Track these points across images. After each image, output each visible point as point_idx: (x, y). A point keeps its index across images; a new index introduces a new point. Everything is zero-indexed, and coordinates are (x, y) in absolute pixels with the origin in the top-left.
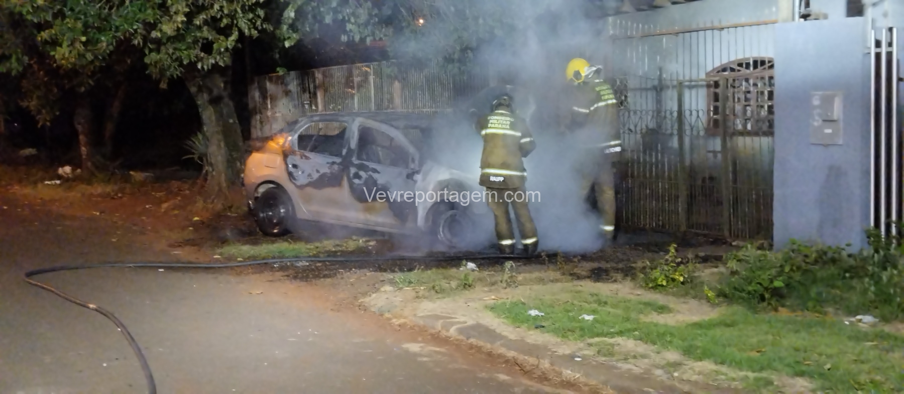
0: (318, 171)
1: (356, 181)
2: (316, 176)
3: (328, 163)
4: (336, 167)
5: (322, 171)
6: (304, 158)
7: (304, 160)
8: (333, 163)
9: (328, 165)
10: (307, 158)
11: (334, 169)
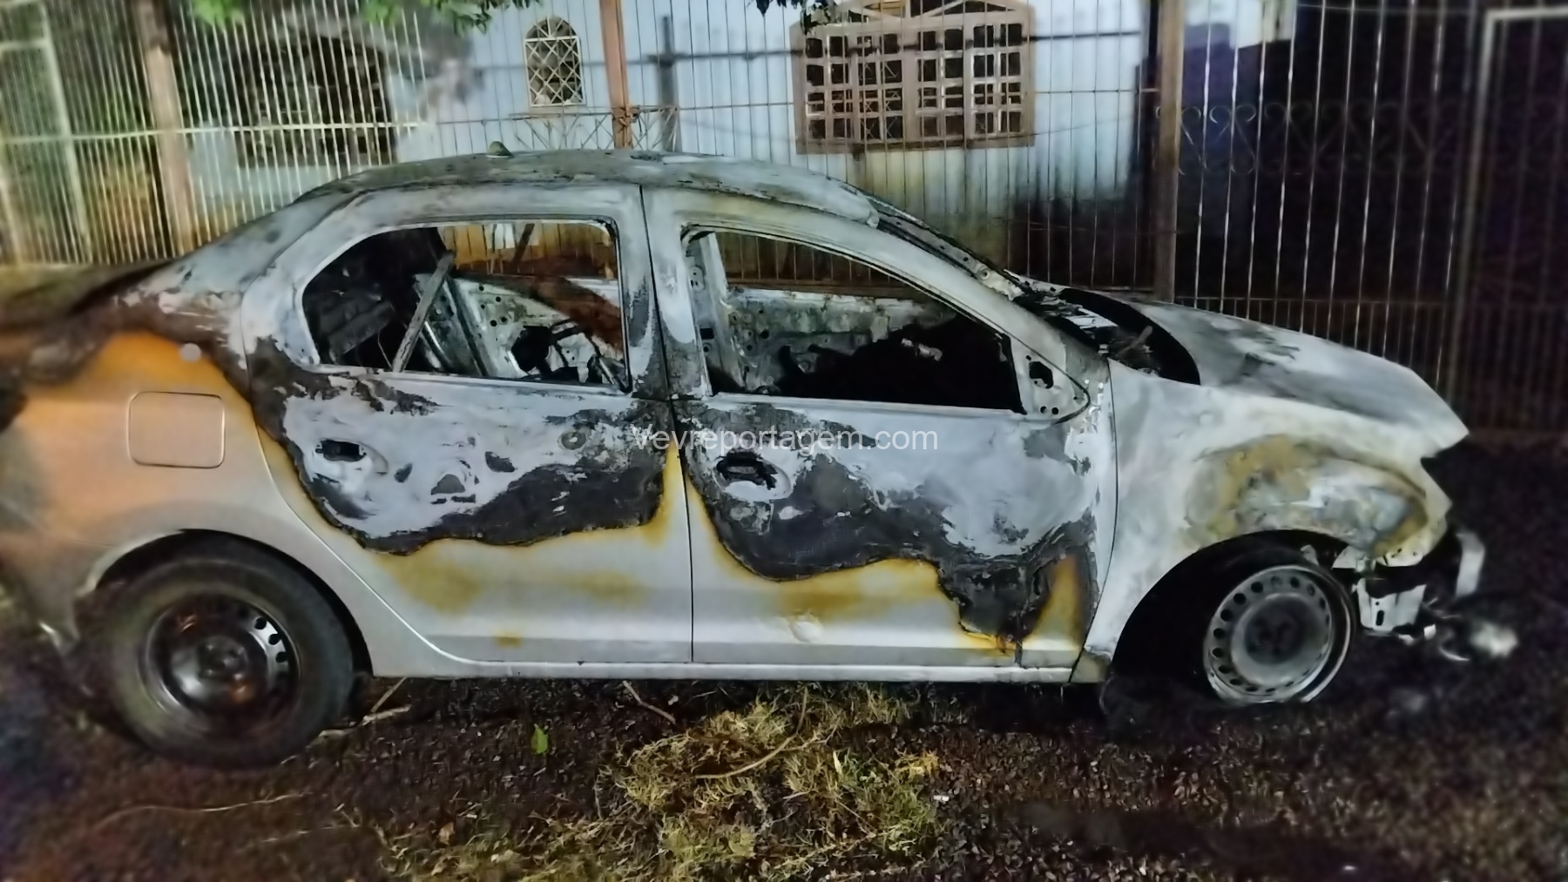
0: (498, 464)
1: (745, 491)
2: (488, 487)
3: (555, 420)
4: (610, 436)
5: (526, 462)
6: (389, 405)
7: (390, 417)
8: (590, 419)
9: (560, 430)
10: (407, 403)
11: (601, 448)
